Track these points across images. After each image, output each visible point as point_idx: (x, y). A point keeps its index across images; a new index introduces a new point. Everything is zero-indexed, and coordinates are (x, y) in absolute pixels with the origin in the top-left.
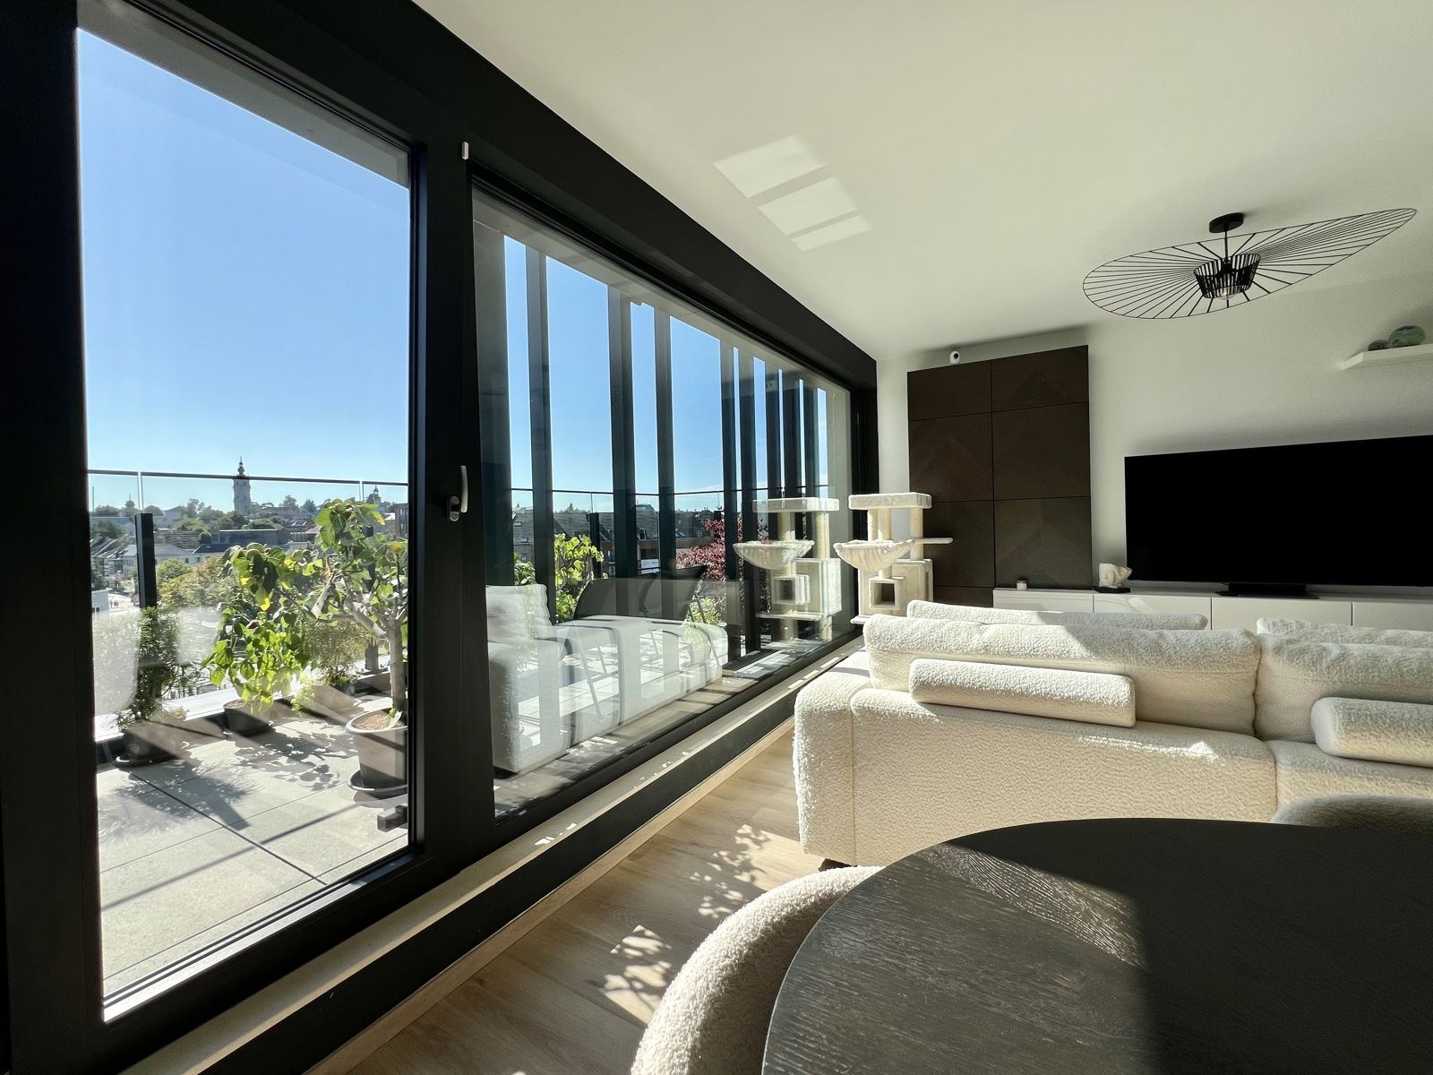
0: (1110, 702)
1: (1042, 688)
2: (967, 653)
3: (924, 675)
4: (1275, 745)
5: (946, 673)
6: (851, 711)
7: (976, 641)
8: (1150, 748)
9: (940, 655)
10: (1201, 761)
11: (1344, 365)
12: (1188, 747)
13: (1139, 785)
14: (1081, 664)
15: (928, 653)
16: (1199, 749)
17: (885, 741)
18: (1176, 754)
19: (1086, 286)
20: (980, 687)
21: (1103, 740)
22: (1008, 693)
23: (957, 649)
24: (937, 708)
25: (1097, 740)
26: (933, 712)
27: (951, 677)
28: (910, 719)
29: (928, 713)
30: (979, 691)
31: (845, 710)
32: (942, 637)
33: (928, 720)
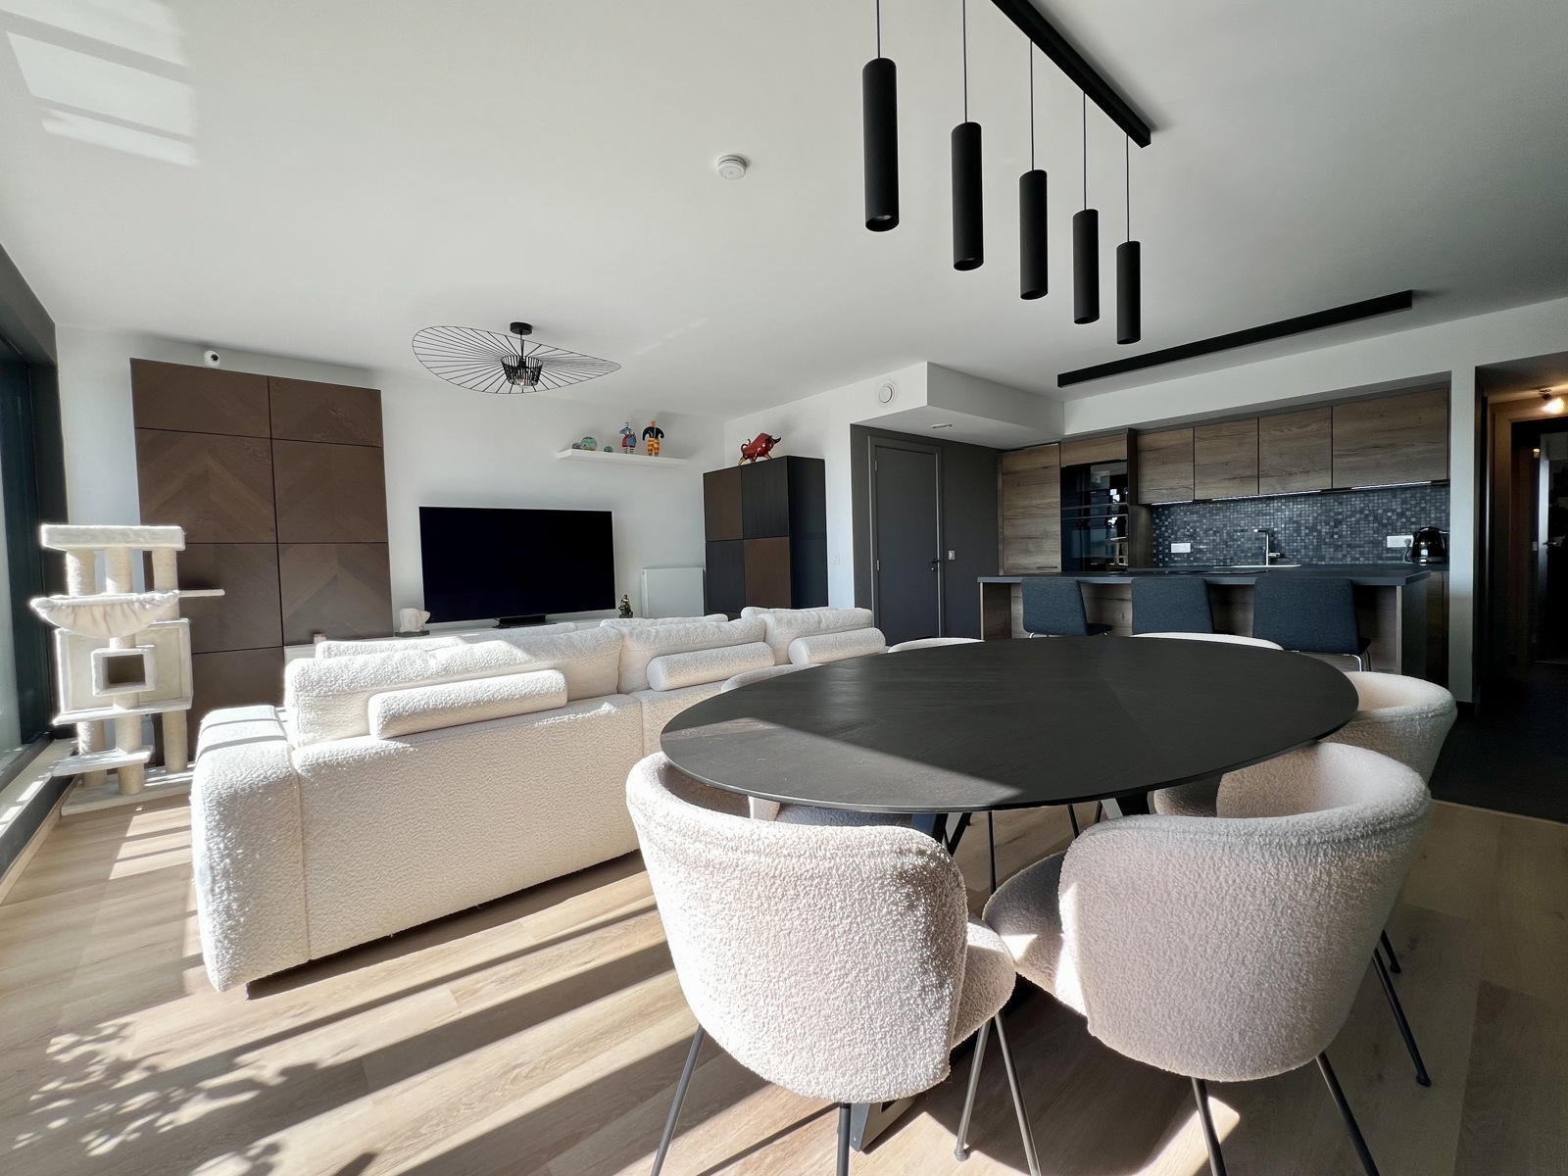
0: (553, 690)
1: (505, 692)
2: (428, 678)
3: (394, 707)
4: (635, 694)
5: (416, 700)
6: (297, 774)
7: (433, 665)
8: (580, 716)
9: (399, 685)
10: (608, 716)
11: (560, 456)
12: (599, 708)
13: (575, 746)
14: (525, 667)
15: (385, 686)
16: (606, 707)
17: (349, 793)
18: (595, 714)
19: (415, 344)
20: (453, 704)
21: (551, 721)
22: (478, 703)
23: (417, 676)
24: (409, 737)
25: (548, 721)
26: (405, 743)
27: (423, 703)
28: (381, 758)
29: (400, 745)
30: (452, 709)
31: (290, 775)
32: (397, 668)
33: (400, 753)
